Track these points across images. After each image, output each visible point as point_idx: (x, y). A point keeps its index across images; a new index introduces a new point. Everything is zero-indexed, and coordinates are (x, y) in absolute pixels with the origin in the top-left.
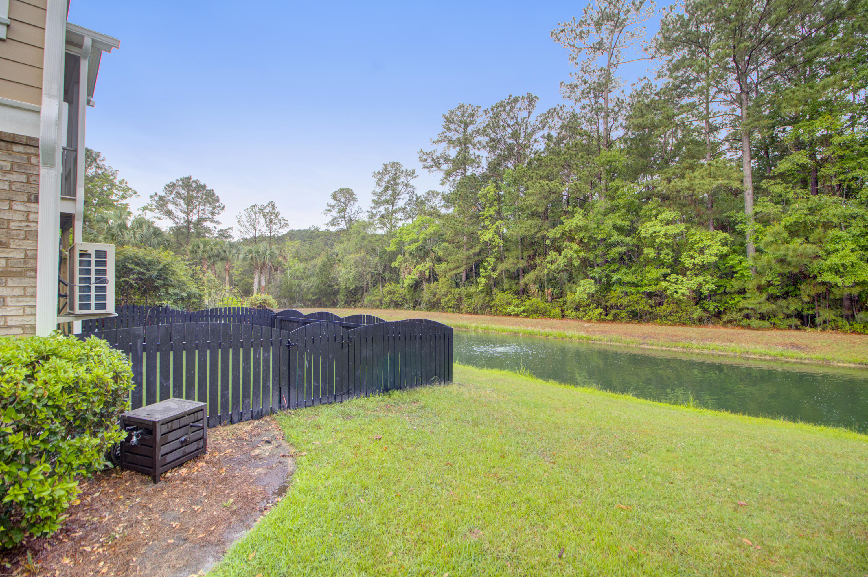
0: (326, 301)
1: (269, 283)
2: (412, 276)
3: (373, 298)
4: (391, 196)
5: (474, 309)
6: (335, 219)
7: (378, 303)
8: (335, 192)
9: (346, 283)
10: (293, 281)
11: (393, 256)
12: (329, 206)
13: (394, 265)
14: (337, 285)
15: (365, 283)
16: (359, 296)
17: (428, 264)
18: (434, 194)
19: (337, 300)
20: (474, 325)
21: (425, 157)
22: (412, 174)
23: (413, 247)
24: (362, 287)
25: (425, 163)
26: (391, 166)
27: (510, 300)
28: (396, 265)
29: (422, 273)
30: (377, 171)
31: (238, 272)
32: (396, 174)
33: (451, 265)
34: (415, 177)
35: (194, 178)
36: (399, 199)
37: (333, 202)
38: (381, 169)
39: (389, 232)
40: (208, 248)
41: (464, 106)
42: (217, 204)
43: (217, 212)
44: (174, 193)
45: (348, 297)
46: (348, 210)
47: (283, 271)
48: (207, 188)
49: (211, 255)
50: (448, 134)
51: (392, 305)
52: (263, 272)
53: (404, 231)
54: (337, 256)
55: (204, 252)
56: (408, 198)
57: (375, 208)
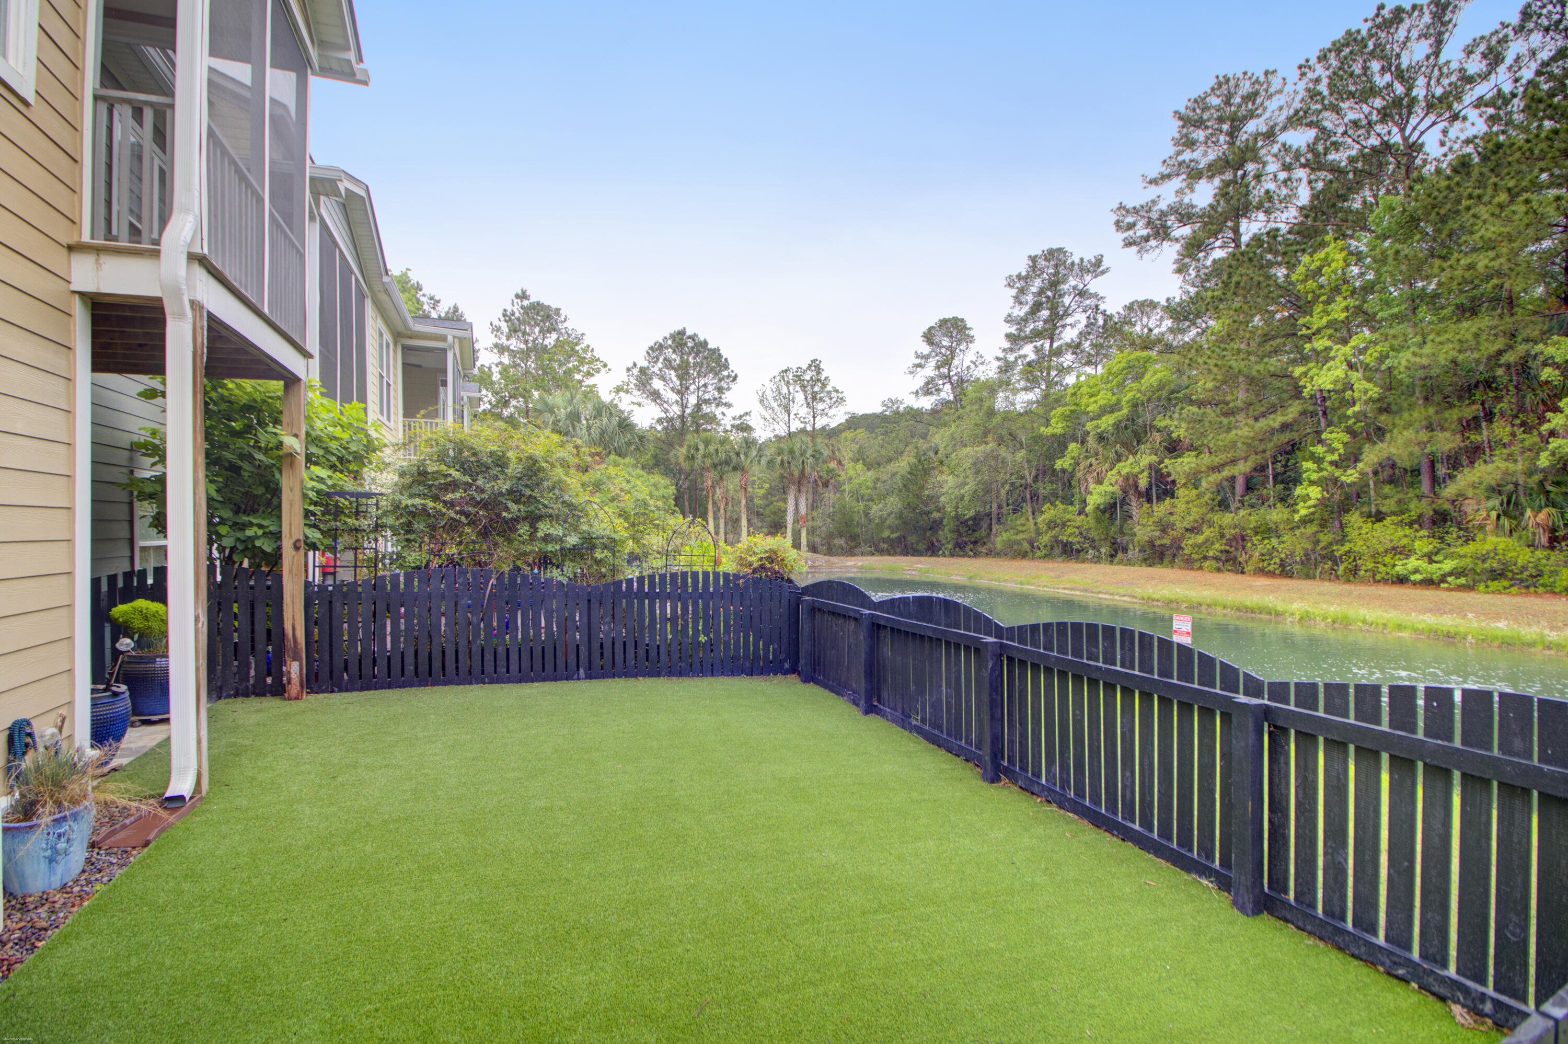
0: (917, 543)
1: (812, 509)
2: (1106, 487)
3: (1015, 537)
4: (1045, 322)
5: (1282, 564)
6: (930, 381)
7: (1026, 546)
8: (931, 328)
9: (957, 507)
10: (854, 504)
11: (1060, 444)
12: (918, 357)
13: (1059, 464)
14: (938, 511)
15: (995, 506)
16: (983, 532)
17: (1146, 459)
18: (1147, 306)
19: (938, 541)
20: (1298, 607)
21: (1130, 219)
22: (1096, 267)
23: (1107, 422)
24: (989, 515)
25: (1131, 233)
26: (1046, 259)
27: (1405, 541)
28: (1066, 466)
29: (1130, 483)
30: (1015, 273)
31: (762, 491)
32: (1056, 274)
33: (1207, 459)
34: (1103, 273)
35: (689, 332)
36: (1064, 326)
37: (926, 349)
38: (1022, 267)
39: (1046, 396)
40: (712, 448)
41: (1227, 81)
42: (725, 373)
43: (725, 386)
44: (661, 360)
45: (960, 535)
46: (956, 362)
47: (838, 487)
48: (709, 347)
49: (716, 461)
50: (1187, 156)
51: (1057, 551)
52: (803, 489)
53: (1085, 390)
54: (936, 453)
55: (704, 456)
56: (1084, 322)
57: (1012, 350)
